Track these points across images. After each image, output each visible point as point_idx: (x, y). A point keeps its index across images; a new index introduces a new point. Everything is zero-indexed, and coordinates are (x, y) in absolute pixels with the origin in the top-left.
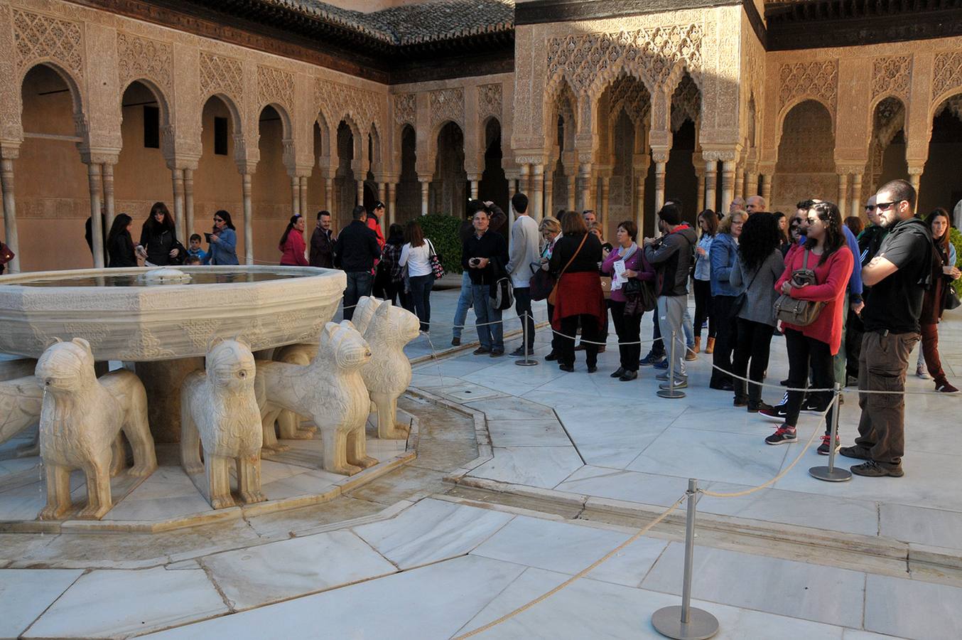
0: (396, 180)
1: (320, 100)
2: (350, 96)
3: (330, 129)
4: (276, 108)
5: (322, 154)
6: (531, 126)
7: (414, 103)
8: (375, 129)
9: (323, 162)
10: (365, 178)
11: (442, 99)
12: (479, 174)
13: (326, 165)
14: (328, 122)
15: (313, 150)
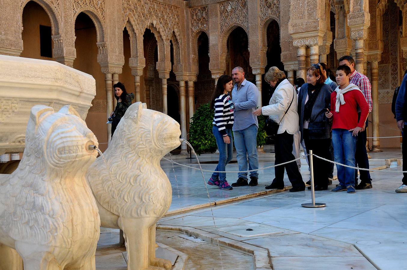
0: (194, 79)
1: (128, 10)
2: (154, 8)
3: (137, 35)
4: (89, 15)
5: (131, 56)
6: (306, 12)
7: (207, 14)
8: (175, 36)
9: (132, 62)
10: (168, 76)
11: (229, 8)
12: (262, 69)
13: (135, 65)
14: (135, 29)
15: (123, 51)
